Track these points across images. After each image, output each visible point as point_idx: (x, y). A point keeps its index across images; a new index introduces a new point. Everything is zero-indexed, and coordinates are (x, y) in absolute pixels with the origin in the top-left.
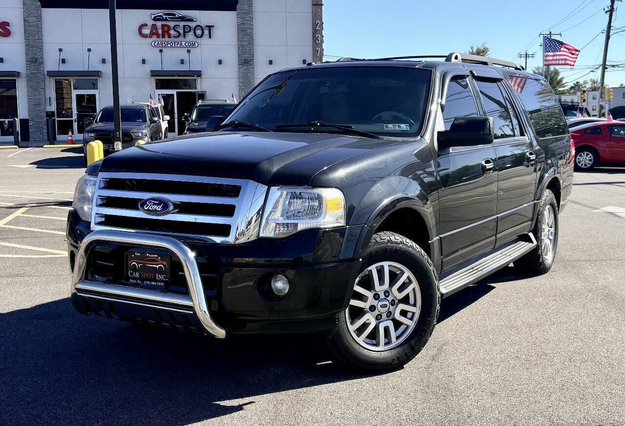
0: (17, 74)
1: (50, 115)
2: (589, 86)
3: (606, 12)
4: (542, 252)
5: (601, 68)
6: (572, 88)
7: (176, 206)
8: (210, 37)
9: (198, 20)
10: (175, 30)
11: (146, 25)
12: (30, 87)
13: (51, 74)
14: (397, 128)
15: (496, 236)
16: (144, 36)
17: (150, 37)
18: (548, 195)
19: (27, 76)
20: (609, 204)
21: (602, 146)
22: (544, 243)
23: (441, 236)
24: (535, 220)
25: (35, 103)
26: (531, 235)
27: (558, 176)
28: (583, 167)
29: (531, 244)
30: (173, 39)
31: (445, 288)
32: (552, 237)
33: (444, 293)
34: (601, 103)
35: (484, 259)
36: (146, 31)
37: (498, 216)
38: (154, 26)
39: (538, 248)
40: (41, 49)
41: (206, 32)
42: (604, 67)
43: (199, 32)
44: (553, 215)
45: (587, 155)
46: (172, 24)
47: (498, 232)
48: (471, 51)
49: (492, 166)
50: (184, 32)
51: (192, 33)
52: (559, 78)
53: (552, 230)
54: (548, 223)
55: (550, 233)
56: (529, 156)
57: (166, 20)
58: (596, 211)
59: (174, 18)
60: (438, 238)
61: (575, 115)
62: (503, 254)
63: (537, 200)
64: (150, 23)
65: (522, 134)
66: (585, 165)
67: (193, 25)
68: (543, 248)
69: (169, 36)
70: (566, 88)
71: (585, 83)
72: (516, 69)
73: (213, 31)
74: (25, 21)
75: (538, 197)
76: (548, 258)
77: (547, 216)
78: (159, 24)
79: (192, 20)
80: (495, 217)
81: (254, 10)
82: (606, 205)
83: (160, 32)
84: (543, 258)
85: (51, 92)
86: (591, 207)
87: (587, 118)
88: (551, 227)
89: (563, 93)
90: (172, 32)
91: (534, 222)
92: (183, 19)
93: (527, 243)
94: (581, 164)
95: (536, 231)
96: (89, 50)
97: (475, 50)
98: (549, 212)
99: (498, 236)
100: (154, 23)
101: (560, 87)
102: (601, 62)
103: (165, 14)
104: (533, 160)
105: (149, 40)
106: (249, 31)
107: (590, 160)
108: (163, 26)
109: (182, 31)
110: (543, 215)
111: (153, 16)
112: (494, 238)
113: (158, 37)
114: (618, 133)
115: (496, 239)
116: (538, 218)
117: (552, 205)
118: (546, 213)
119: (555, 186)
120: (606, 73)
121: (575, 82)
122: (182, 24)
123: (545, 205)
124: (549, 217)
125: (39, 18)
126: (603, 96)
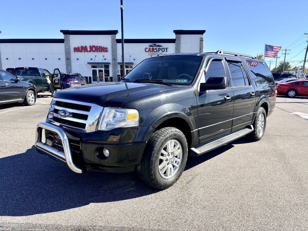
0: (110, 63)
1: (119, 76)
2: (300, 68)
3: (307, 42)
4: (256, 133)
5: (303, 62)
6: (294, 69)
7: (71, 113)
8: (167, 52)
9: (163, 46)
10: (156, 50)
11: (147, 48)
12: (113, 67)
13: (119, 63)
14: (182, 81)
15: (232, 127)
16: (147, 52)
17: (148, 52)
18: (261, 109)
19: (112, 64)
20: (297, 111)
21: (299, 89)
22: (258, 129)
23: (199, 129)
24: (254, 120)
25: (114, 72)
26: (252, 126)
27: (267, 101)
28: (291, 96)
29: (251, 130)
30: (155, 53)
31: (199, 151)
32: (263, 126)
33: (198, 153)
34: (303, 74)
35: (226, 136)
36: (147, 50)
37: (233, 119)
38: (150, 49)
39: (254, 131)
40: (116, 56)
41: (165, 50)
42: (305, 61)
43: (163, 50)
44: (264, 118)
45: (293, 92)
46: (155, 48)
47: (233, 125)
48: (257, 56)
49: (230, 98)
50: (159, 50)
51: (161, 50)
52: (289, 65)
53: (263, 123)
54: (261, 121)
55: (262, 124)
56: (251, 94)
57: (153, 46)
58: (291, 114)
59: (155, 45)
60: (197, 129)
61: (291, 78)
62: (236, 134)
63: (255, 112)
64: (148, 47)
65: (250, 85)
66: (292, 96)
67: (161, 48)
68: (257, 131)
69: (154, 52)
70: (292, 69)
71: (299, 67)
72: (252, 58)
73: (168, 50)
74: (112, 47)
75: (255, 110)
76: (260, 135)
77: (261, 118)
78: (151, 48)
79: (161, 46)
80: (232, 119)
81: (181, 43)
82: (295, 112)
83: (151, 50)
84: (257, 135)
85: (119, 69)
86: (289, 112)
87: (295, 79)
88: (263, 122)
89: (290, 70)
90: (155, 50)
91: (253, 121)
92: (158, 46)
93: (250, 129)
94: (290, 95)
95: (254, 124)
96: (130, 56)
97: (258, 56)
98: (262, 116)
99: (233, 127)
100: (150, 47)
101: (289, 68)
102: (304, 59)
103: (153, 45)
104: (253, 95)
105: (148, 53)
106: (179, 49)
107: (294, 94)
108: (152, 48)
109: (158, 50)
110: (258, 117)
111: (149, 45)
112: (231, 128)
113: (151, 52)
114: (306, 84)
115: (232, 128)
116: (255, 119)
117: (263, 113)
118: (260, 116)
119: (265, 106)
120: (305, 63)
121: (295, 66)
122: (158, 47)
123: (260, 114)
124: (262, 118)
125: (116, 46)
126: (304, 71)
